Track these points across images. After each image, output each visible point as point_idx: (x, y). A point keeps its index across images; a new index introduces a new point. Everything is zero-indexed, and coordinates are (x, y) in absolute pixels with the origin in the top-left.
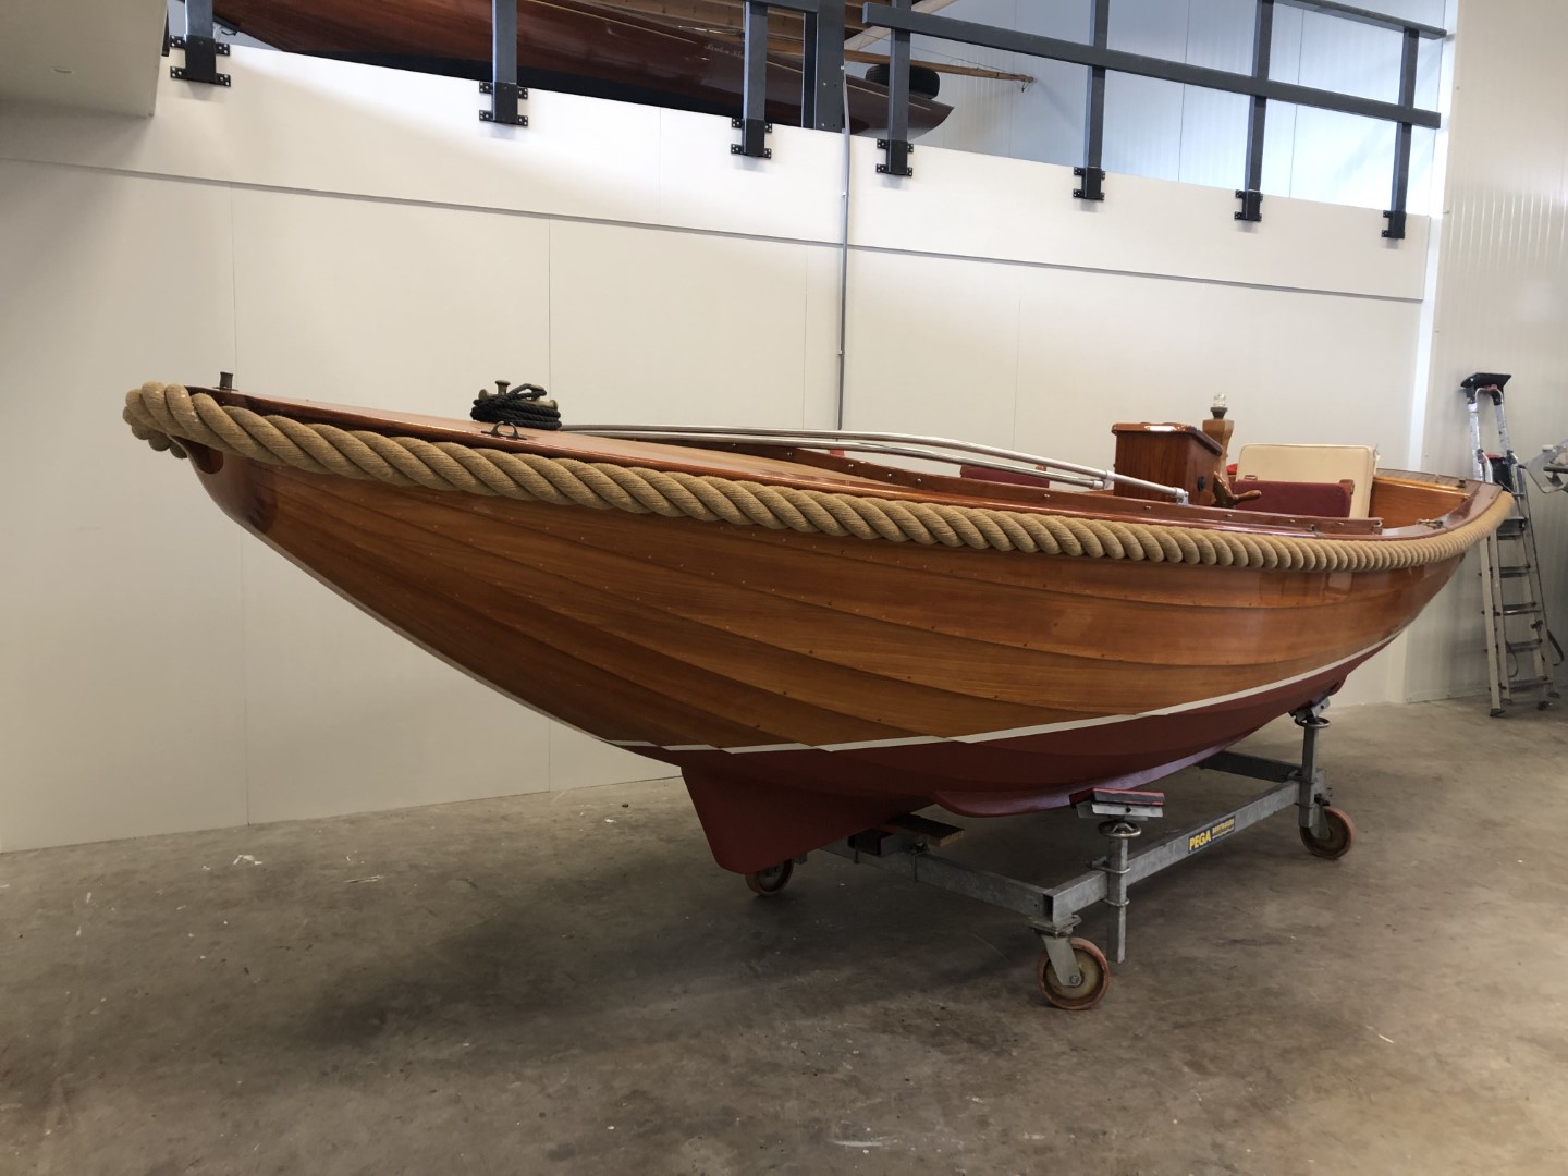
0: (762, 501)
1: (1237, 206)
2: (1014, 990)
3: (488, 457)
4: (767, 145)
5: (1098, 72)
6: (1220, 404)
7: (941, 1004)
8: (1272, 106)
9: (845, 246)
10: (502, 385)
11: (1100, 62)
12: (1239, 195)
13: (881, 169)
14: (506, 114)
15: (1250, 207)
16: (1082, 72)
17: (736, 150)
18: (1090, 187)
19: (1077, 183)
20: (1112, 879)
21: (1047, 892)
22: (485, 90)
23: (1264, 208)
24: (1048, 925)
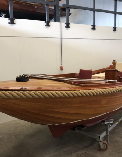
0: (62, 94)
1: (113, 29)
2: (95, 148)
3: (21, 93)
4: (50, 25)
5: (94, 12)
6: (114, 59)
7: (85, 152)
8: (117, 15)
9: (61, 38)
10: (20, 75)
11: (94, 10)
12: (113, 27)
13: (66, 27)
14: (12, 22)
15: (115, 29)
16: (92, 12)
17: (45, 26)
18: (94, 27)
19: (92, 27)
20: (107, 132)
21: (99, 135)
22: (9, 19)
23: (117, 29)
24: (99, 140)
